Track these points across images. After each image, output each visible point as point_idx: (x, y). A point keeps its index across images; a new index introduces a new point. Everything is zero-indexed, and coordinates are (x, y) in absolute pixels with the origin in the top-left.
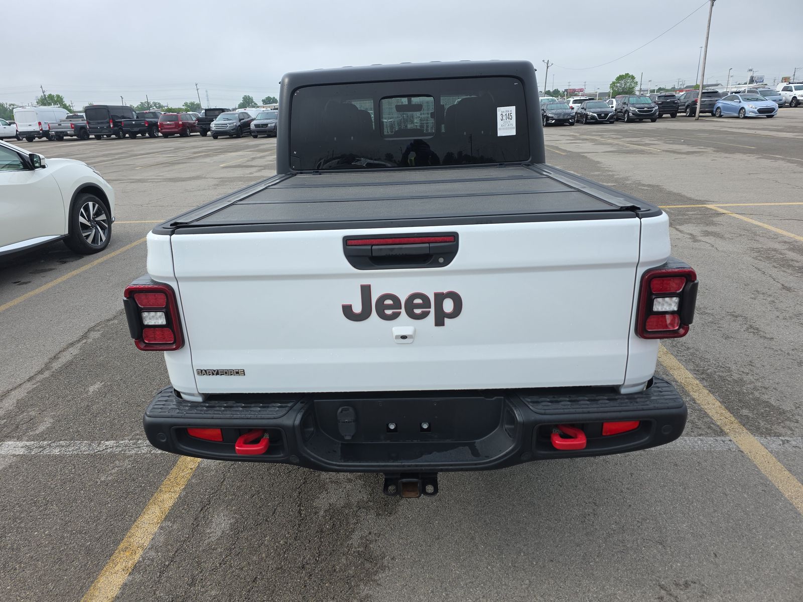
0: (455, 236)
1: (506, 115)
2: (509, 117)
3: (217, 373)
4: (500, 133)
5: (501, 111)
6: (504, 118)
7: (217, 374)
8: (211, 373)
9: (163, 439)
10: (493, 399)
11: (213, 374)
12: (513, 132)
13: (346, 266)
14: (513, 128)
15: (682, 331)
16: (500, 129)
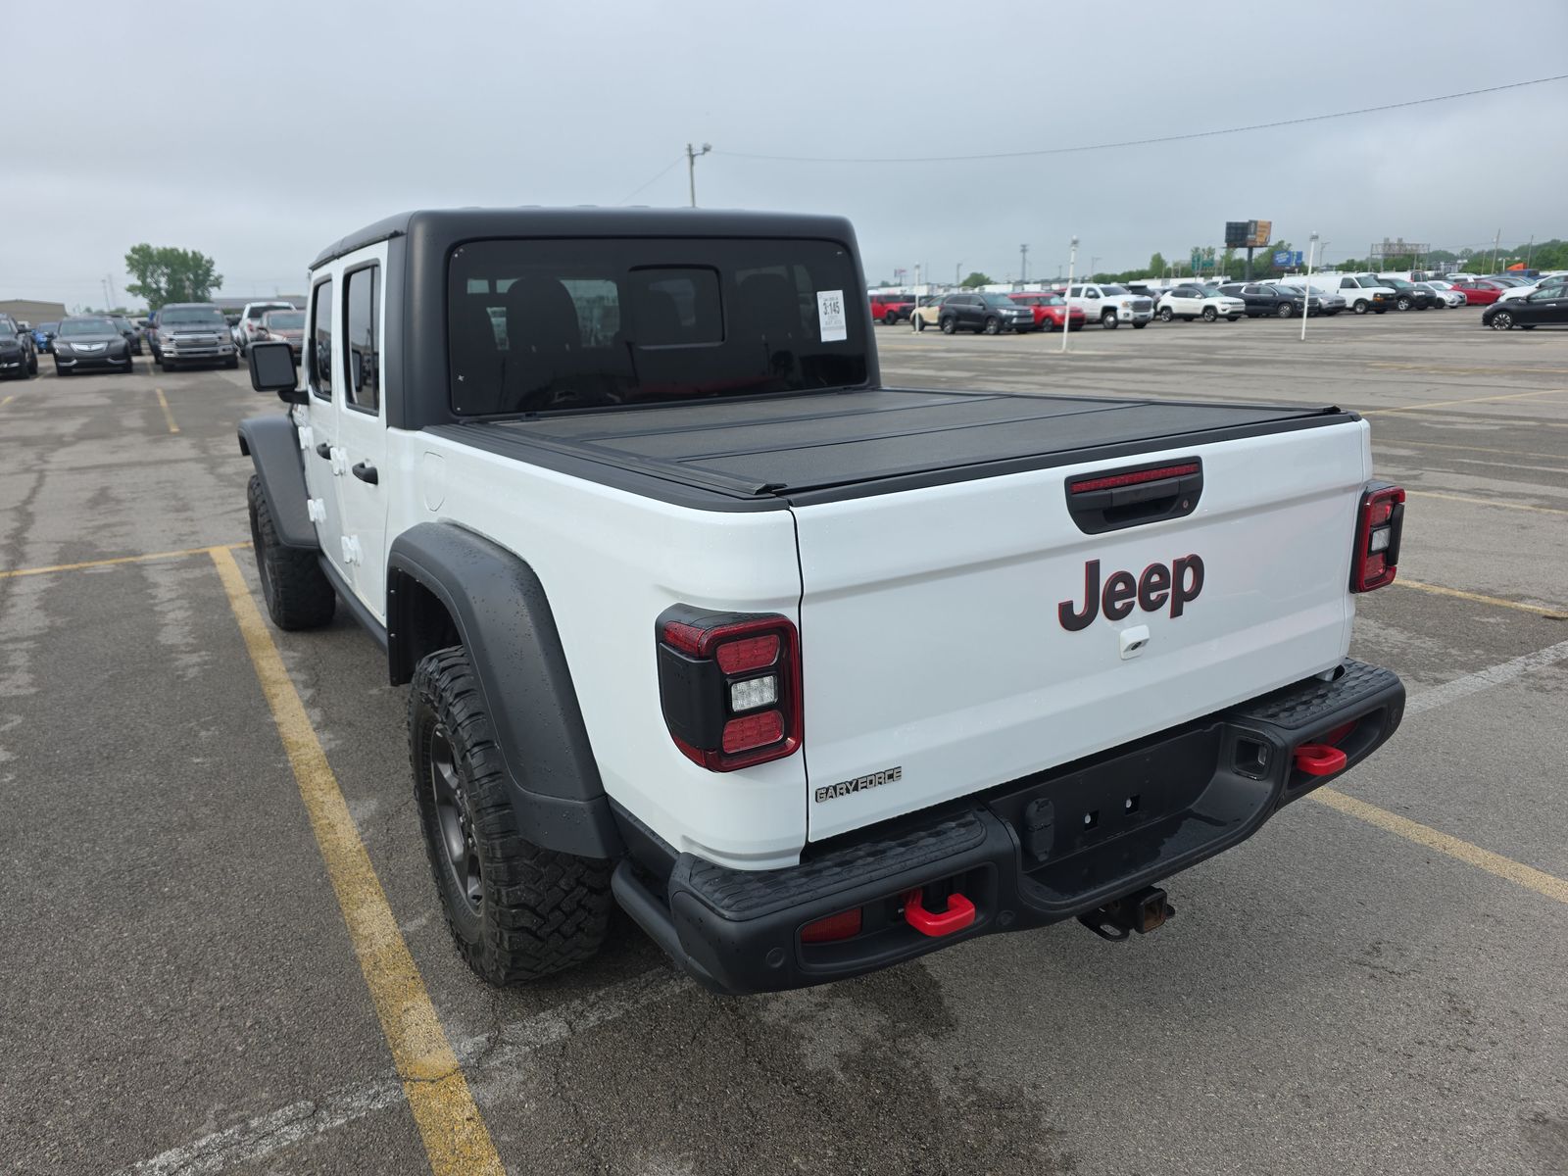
0: (1195, 463)
1: (831, 305)
2: (836, 309)
3: (855, 786)
4: (824, 337)
5: (823, 298)
6: (828, 310)
7: (856, 789)
8: (844, 791)
9: (777, 962)
10: (1212, 728)
11: (848, 791)
12: (843, 336)
13: (1071, 530)
14: (841, 328)
15: (1388, 574)
16: (824, 329)
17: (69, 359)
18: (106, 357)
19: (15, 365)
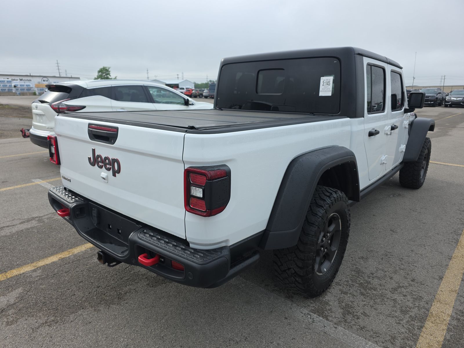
0: (117, 129)
1: (326, 82)
2: (328, 84)
4: (321, 94)
5: (323, 79)
6: (325, 84)
12: (329, 94)
13: (87, 137)
14: (330, 91)
16: (321, 91)
17: (449, 102)
18: (461, 102)
19: (432, 103)
